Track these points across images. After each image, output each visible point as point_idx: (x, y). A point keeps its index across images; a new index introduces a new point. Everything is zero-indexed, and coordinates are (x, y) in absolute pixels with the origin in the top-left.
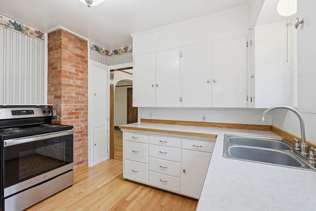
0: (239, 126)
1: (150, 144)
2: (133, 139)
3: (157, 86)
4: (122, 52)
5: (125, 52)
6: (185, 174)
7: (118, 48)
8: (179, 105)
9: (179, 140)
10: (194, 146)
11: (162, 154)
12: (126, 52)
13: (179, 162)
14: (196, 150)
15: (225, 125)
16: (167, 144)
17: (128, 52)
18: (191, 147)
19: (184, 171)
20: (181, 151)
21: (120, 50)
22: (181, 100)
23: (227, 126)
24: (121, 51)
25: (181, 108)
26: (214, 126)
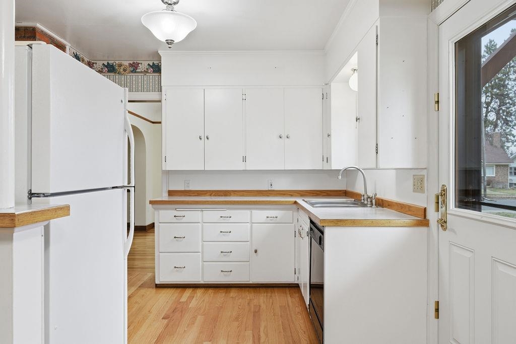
0: (313, 193)
1: (204, 223)
2: (175, 220)
3: (207, 138)
4: (125, 70)
5: (132, 72)
6: (257, 255)
7: (117, 62)
8: (241, 166)
9: (248, 212)
10: (268, 217)
11: (224, 235)
12: (134, 71)
13: (248, 241)
14: (271, 222)
15: (298, 193)
16: (231, 220)
17: (139, 72)
18: (264, 219)
19: (256, 251)
20: (252, 226)
21: (120, 65)
22: (244, 159)
23: (300, 194)
24: (122, 68)
25: (245, 172)
26: (284, 194)
